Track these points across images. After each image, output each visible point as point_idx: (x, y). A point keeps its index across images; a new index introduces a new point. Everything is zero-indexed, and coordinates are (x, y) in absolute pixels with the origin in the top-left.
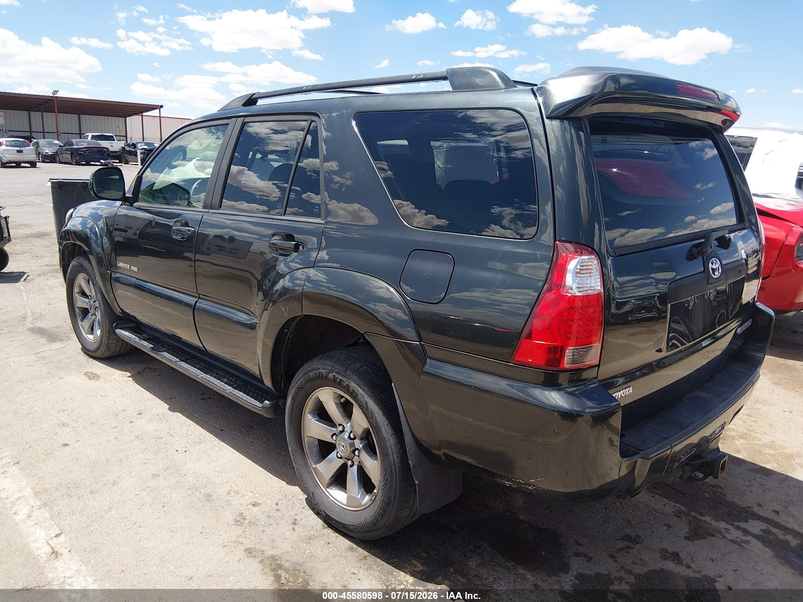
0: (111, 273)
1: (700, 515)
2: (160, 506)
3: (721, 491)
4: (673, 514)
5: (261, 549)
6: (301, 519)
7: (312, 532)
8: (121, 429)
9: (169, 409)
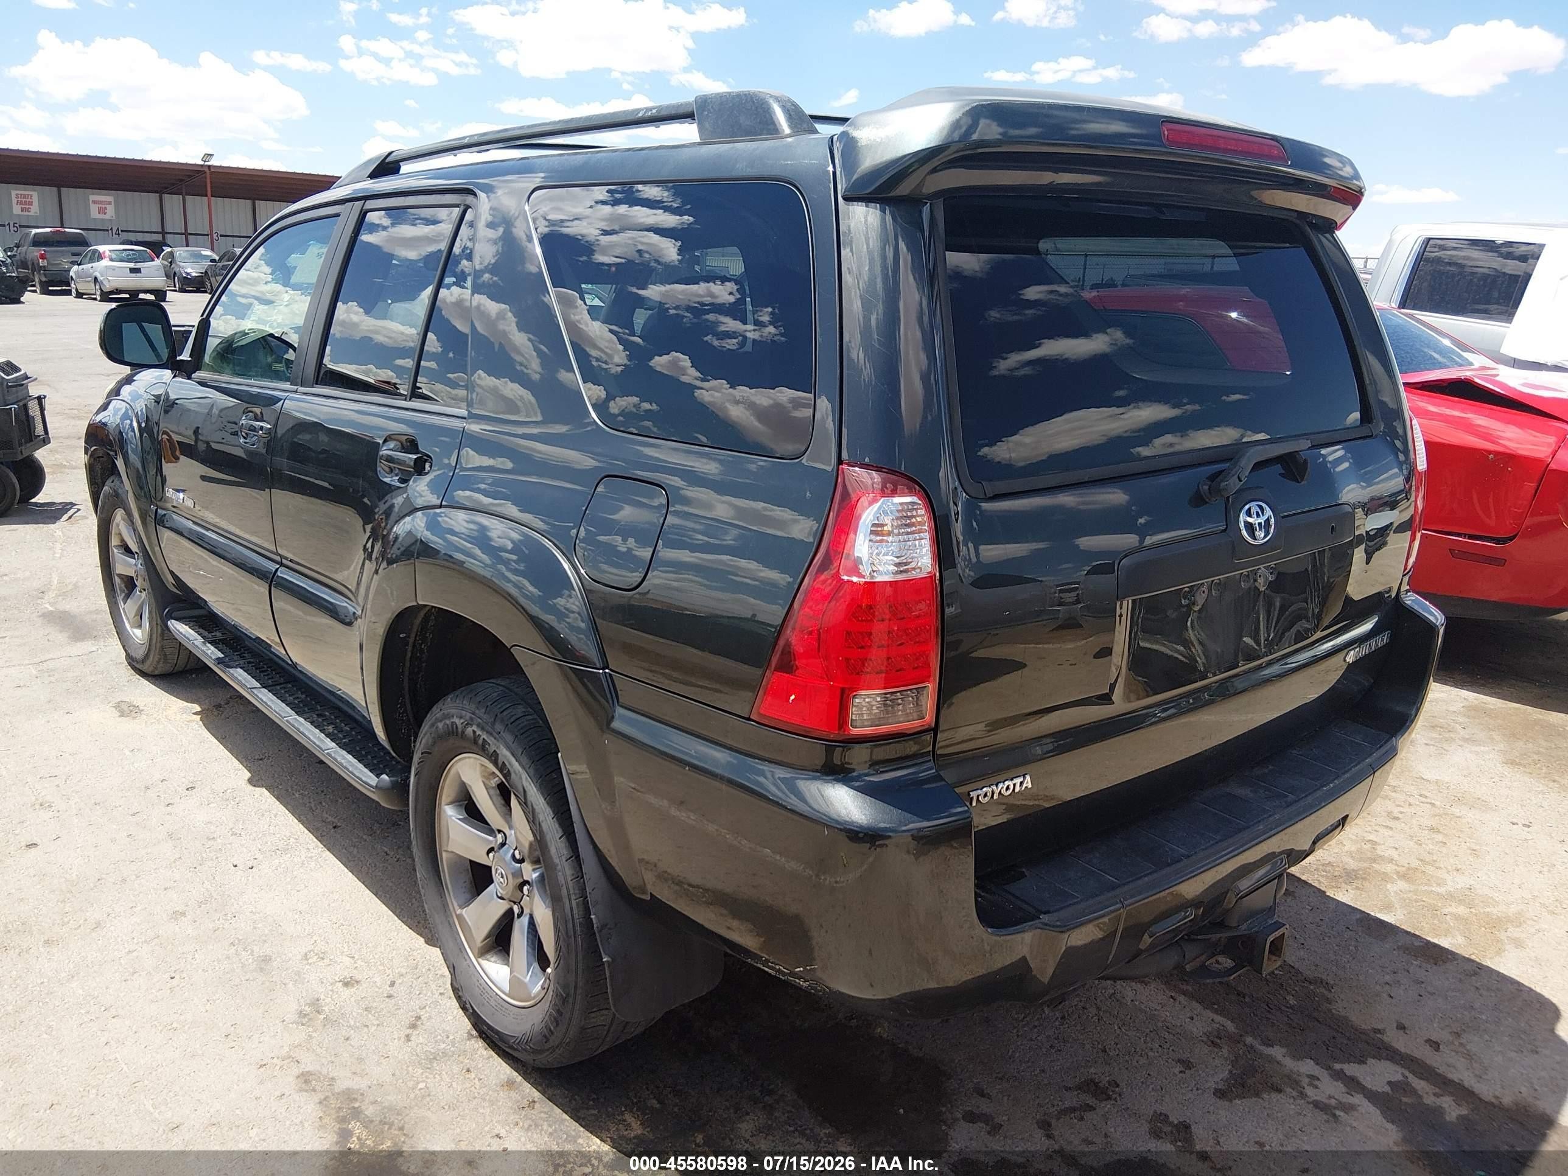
0: (156, 510)
1: (1264, 1044)
2: (167, 976)
3: (1326, 992)
4: (1205, 1039)
5: (331, 1075)
6: (430, 1018)
7: (443, 1046)
8: (145, 817)
9: (248, 780)
